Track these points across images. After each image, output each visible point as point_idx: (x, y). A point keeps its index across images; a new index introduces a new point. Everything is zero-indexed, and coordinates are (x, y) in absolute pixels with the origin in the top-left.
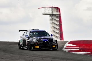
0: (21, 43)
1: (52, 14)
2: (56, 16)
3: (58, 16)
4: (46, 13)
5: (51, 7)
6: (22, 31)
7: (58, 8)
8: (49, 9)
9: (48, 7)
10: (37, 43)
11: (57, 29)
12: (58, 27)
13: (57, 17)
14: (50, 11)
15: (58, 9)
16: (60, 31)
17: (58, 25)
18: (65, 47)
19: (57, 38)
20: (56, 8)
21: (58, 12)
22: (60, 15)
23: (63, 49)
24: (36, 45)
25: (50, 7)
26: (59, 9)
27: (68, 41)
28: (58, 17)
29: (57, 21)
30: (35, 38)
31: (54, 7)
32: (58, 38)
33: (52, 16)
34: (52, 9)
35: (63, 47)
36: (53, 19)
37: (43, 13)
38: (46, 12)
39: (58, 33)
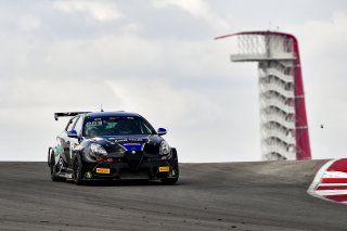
0: (57, 159)
1: (266, 58)
2: (283, 67)
3: (290, 65)
4: (244, 55)
5: (263, 33)
6: (67, 115)
7: (289, 36)
8: (255, 40)
9: (253, 33)
10: (105, 158)
11: (288, 116)
12: (291, 110)
13: (287, 72)
14: (259, 47)
15: (291, 40)
16: (297, 125)
17: (290, 99)
18: (317, 180)
19: (288, 149)
20: (282, 35)
21: (289, 51)
22: (297, 61)
23: (312, 191)
24: (102, 166)
25: (258, 33)
26: (295, 41)
27: (327, 161)
28: (289, 69)
29: (288, 86)
30: (98, 139)
31: (277, 34)
32: (291, 149)
33: (269, 66)
34: (268, 42)
35: (311, 182)
36: (271, 76)
37: (232, 56)
38: (246, 52)
39: (291, 130)
